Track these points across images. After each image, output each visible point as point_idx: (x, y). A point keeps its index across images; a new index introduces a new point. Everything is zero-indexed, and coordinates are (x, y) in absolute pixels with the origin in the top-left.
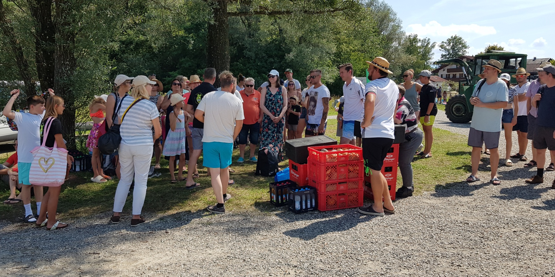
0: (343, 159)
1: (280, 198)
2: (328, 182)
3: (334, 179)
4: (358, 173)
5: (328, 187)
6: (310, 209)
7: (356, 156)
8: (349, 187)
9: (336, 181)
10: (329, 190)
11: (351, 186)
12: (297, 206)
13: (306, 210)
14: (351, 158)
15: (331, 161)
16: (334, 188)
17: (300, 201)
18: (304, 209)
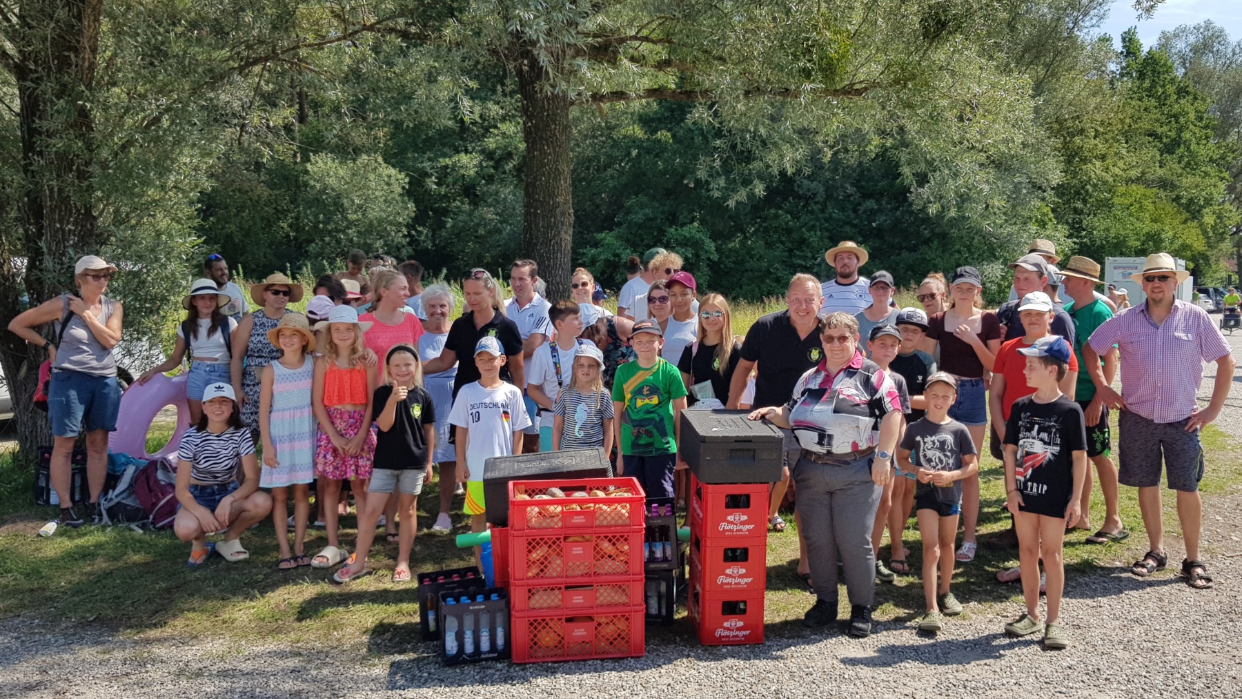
0: (579, 520)
2: (535, 581)
3: (554, 574)
4: (626, 563)
5: (537, 597)
6: (487, 656)
7: (620, 514)
8: (601, 599)
9: (559, 580)
10: (537, 606)
11: (606, 595)
12: (451, 645)
13: (476, 658)
14: (605, 518)
15: (544, 524)
16: (553, 601)
17: (456, 629)
18: (469, 656)
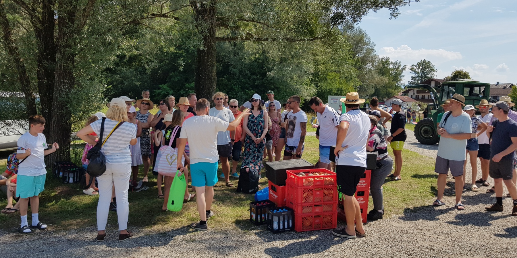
0: (319, 183)
1: (259, 217)
2: (304, 204)
3: (310, 201)
4: (332, 197)
5: (305, 209)
6: (287, 230)
7: (331, 181)
8: (324, 209)
9: (312, 204)
10: (305, 212)
11: (326, 208)
12: (275, 226)
13: (284, 230)
14: (327, 182)
15: (308, 185)
16: (310, 210)
17: (278, 221)
18: (281, 230)
